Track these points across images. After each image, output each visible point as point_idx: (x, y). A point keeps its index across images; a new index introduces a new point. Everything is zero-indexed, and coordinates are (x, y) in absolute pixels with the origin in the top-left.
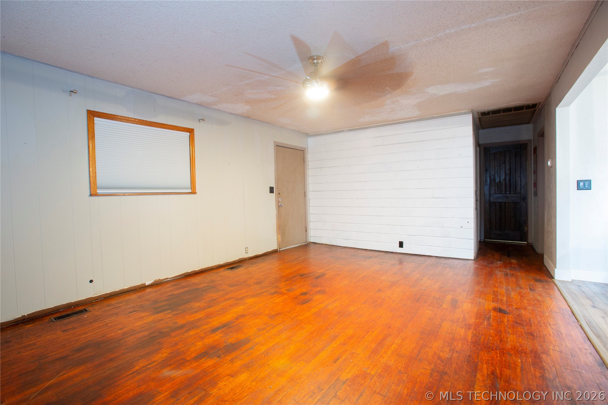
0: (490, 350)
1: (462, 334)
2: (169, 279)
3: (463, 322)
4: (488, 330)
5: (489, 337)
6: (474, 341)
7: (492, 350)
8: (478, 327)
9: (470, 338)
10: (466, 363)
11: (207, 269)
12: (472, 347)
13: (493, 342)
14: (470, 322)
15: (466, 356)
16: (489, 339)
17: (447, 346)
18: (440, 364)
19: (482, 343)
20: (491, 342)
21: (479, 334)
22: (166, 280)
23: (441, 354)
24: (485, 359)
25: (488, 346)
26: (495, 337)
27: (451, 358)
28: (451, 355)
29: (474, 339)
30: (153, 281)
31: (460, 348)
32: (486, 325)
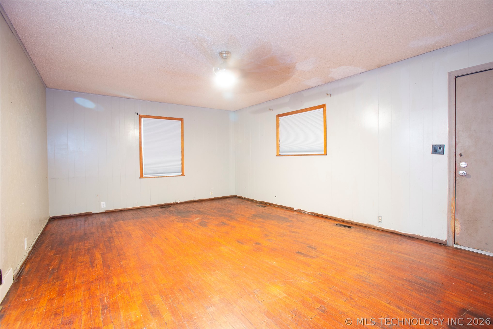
0: (97, 278)
1: (121, 278)
2: (305, 212)
3: (126, 289)
4: (101, 294)
5: (99, 287)
6: (110, 278)
7: (96, 279)
8: (111, 291)
9: (114, 278)
10: (110, 264)
11: (332, 218)
12: (110, 273)
13: (96, 285)
14: (121, 292)
15: (112, 267)
16: (99, 285)
17: (126, 266)
18: (123, 257)
19: (104, 280)
20: (98, 284)
21: (108, 285)
22: (304, 212)
23: (126, 261)
24: (99, 271)
25: (99, 280)
26: (94, 291)
27: (120, 262)
28: (120, 264)
29: (111, 280)
30: (297, 209)
31: (118, 269)
32: (104, 297)
